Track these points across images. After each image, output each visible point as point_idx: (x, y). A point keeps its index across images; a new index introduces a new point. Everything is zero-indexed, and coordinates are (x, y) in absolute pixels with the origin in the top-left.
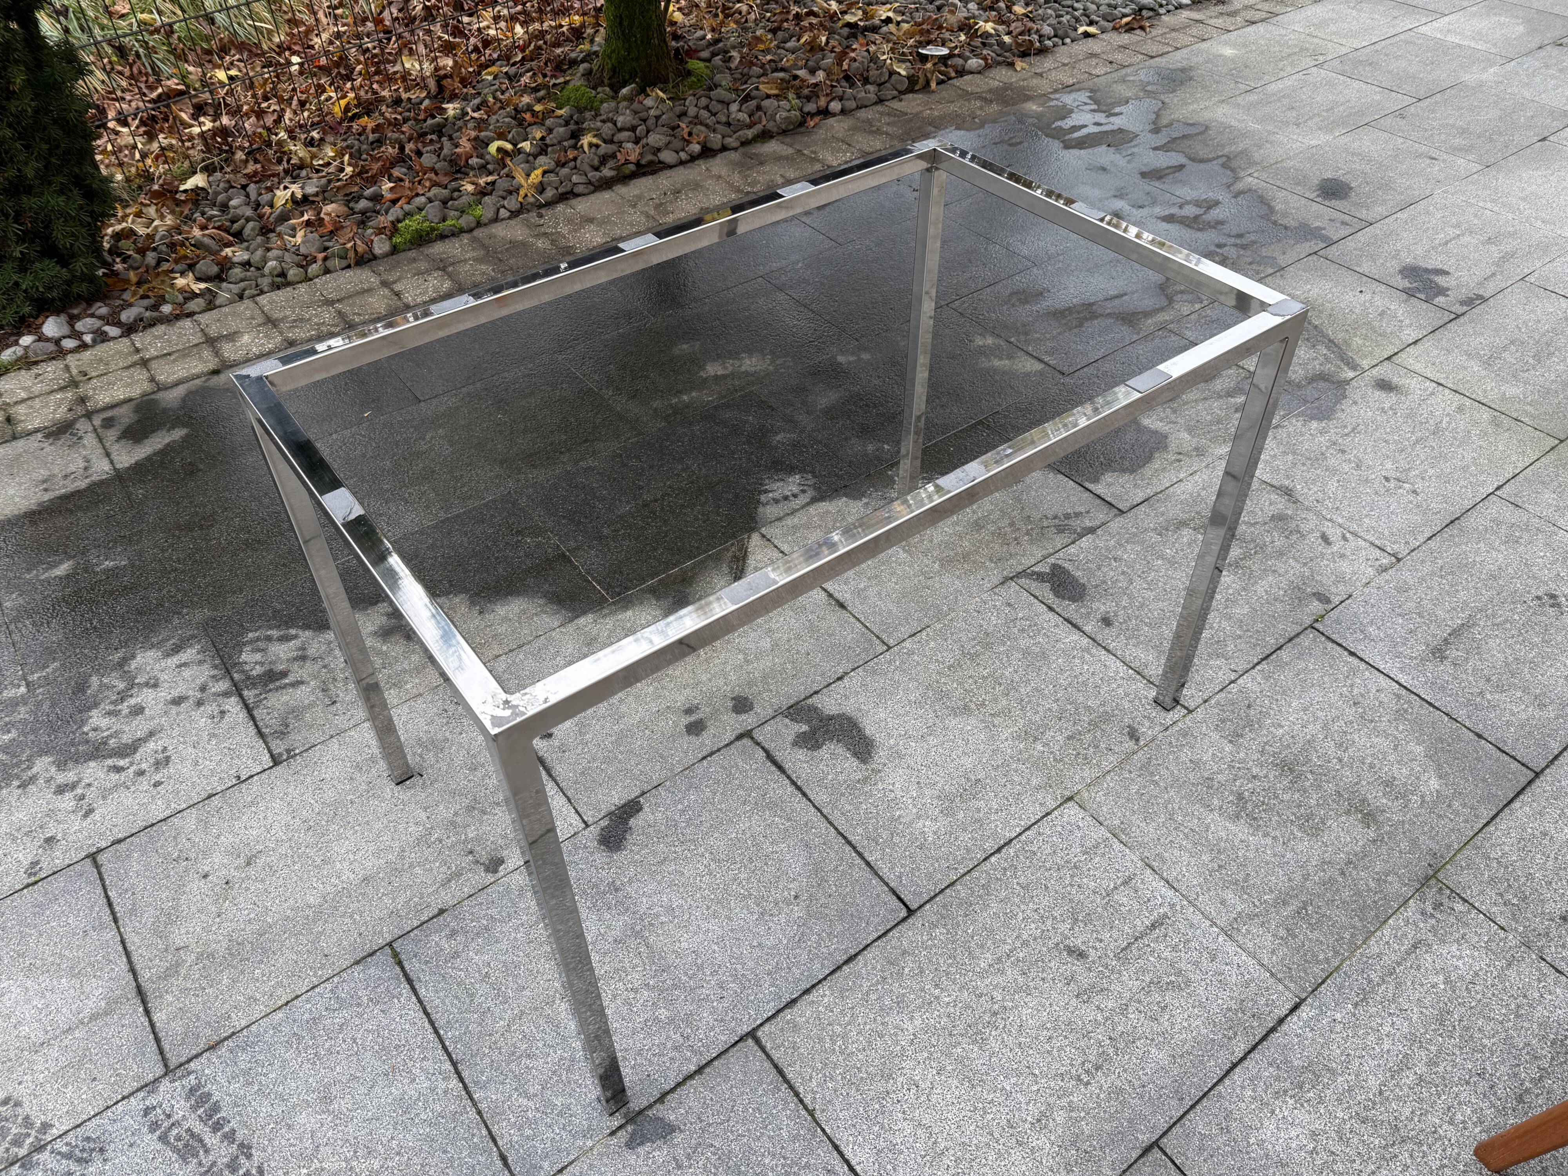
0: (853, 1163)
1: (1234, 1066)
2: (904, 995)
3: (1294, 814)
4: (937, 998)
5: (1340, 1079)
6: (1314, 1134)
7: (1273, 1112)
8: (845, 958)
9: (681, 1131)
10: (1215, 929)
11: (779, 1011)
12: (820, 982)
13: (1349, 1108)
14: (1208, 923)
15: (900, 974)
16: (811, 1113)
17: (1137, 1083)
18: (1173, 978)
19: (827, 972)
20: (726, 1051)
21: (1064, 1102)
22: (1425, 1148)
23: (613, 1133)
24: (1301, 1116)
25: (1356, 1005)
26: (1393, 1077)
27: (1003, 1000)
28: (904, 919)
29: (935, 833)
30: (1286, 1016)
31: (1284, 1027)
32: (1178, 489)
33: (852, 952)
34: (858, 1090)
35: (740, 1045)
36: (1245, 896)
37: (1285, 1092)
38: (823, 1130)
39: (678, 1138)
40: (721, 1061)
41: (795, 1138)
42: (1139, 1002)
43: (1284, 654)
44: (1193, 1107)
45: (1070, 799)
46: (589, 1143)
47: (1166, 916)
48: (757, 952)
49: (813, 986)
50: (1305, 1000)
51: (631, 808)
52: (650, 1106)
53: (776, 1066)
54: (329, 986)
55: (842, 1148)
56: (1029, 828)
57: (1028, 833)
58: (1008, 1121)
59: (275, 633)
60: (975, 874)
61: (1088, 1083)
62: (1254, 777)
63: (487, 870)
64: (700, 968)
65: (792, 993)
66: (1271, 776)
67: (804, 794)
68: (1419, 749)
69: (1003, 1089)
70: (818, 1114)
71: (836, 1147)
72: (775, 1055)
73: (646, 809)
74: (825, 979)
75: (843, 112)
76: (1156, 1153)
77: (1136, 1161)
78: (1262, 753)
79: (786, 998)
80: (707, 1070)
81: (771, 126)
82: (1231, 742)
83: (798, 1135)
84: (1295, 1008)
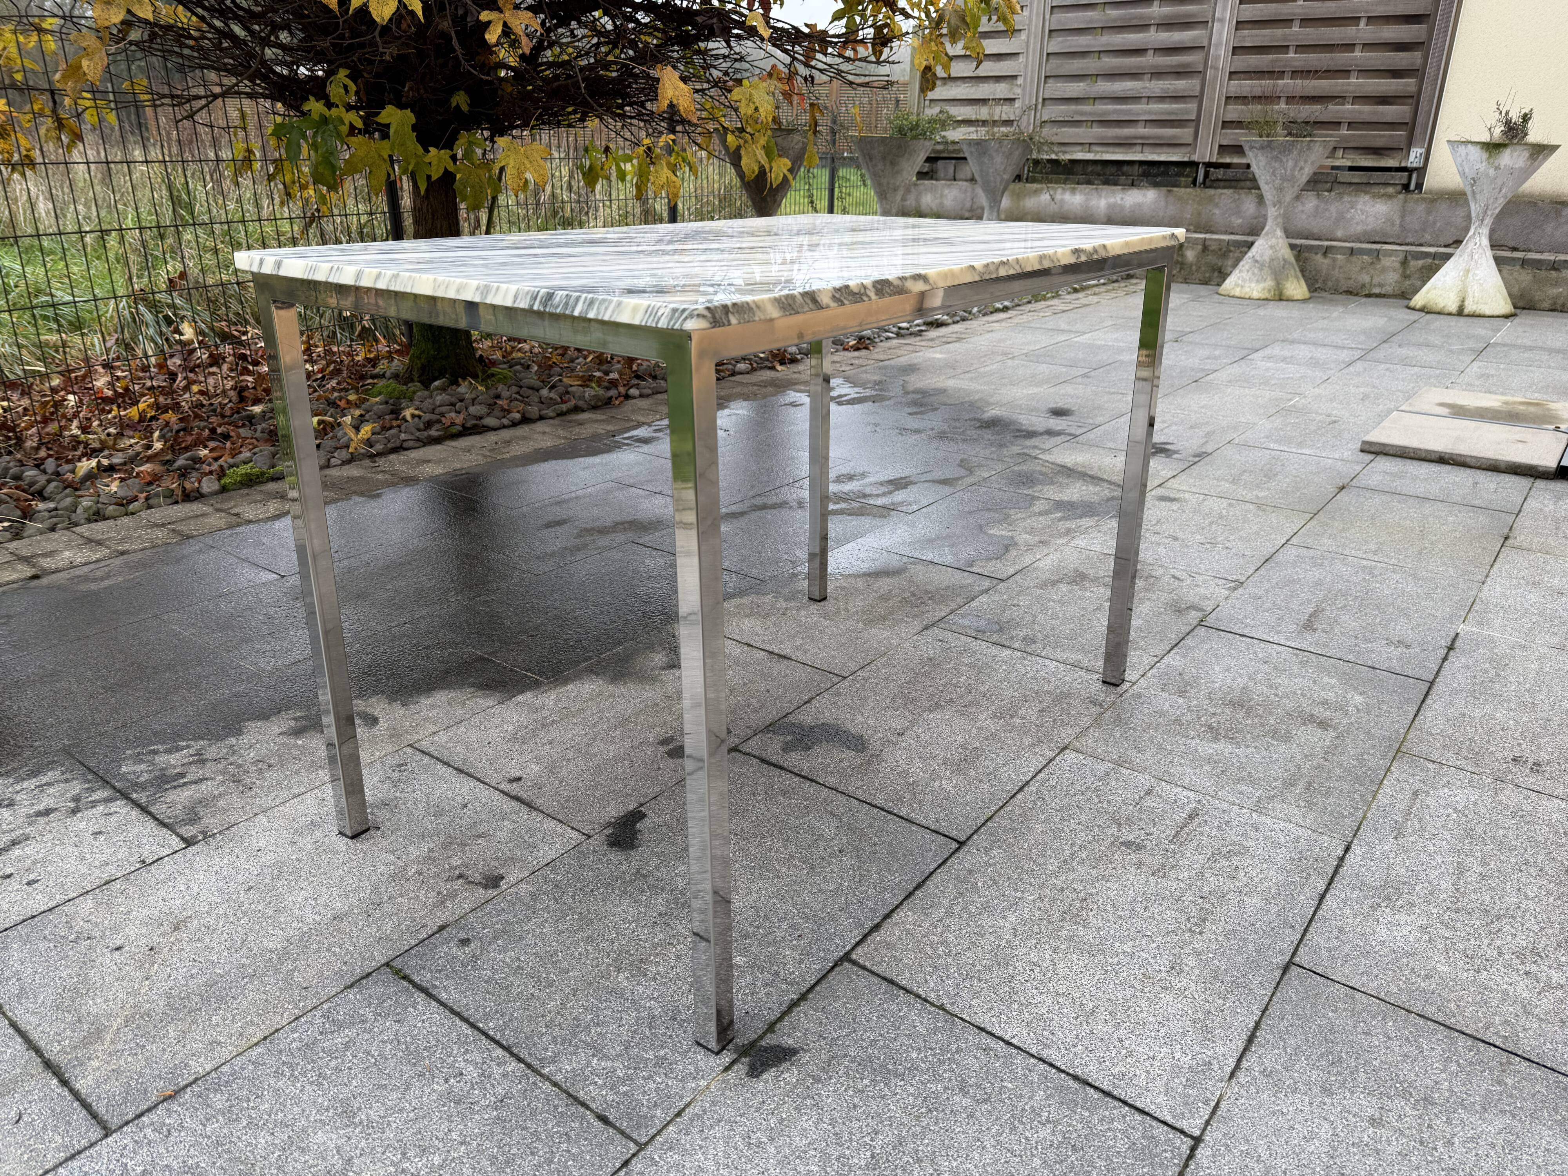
0: (1007, 1038)
1: (1322, 897)
2: (987, 902)
3: (1261, 731)
4: (1021, 898)
5: (1417, 888)
6: (1423, 929)
7: (1378, 921)
8: (913, 885)
9: (806, 1051)
10: (1245, 810)
11: (865, 936)
12: (897, 907)
13: (1438, 905)
14: (1236, 807)
15: (975, 888)
16: (942, 1007)
17: (1246, 924)
18: (1230, 847)
19: (901, 899)
20: (824, 976)
21: (1188, 949)
22: (1519, 919)
23: (727, 1069)
24: (1402, 917)
25: (1396, 838)
26: (1459, 878)
27: (1085, 888)
28: (958, 849)
29: (955, 787)
30: (1344, 855)
31: (1347, 863)
32: (1041, 564)
33: (919, 880)
34: (980, 981)
35: (836, 970)
36: (1257, 786)
37: (1379, 905)
38: (961, 1019)
39: (805, 1058)
40: (824, 984)
41: (936, 1030)
42: (1211, 868)
43: (1188, 641)
44: (1306, 930)
45: (1065, 748)
46: (703, 1083)
47: (1197, 809)
48: (821, 897)
49: (892, 911)
50: (1352, 842)
51: (636, 816)
52: (761, 1038)
53: (884, 979)
54: (318, 1013)
55: (989, 1028)
56: (1040, 771)
57: (1041, 775)
58: (1143, 974)
59: (160, 747)
60: (1009, 808)
61: (1201, 933)
62: (1214, 714)
63: (486, 887)
64: (766, 918)
65: (873, 920)
66: (1228, 712)
67: (812, 781)
68: (1333, 681)
69: (1124, 952)
70: (948, 1007)
71: (982, 1029)
72: (880, 970)
73: (650, 813)
74: (901, 903)
75: (641, 396)
76: (1294, 971)
77: (1281, 979)
78: (1211, 699)
79: (869, 924)
80: (810, 996)
81: (581, 403)
82: (1180, 696)
83: (936, 1027)
84: (1347, 849)
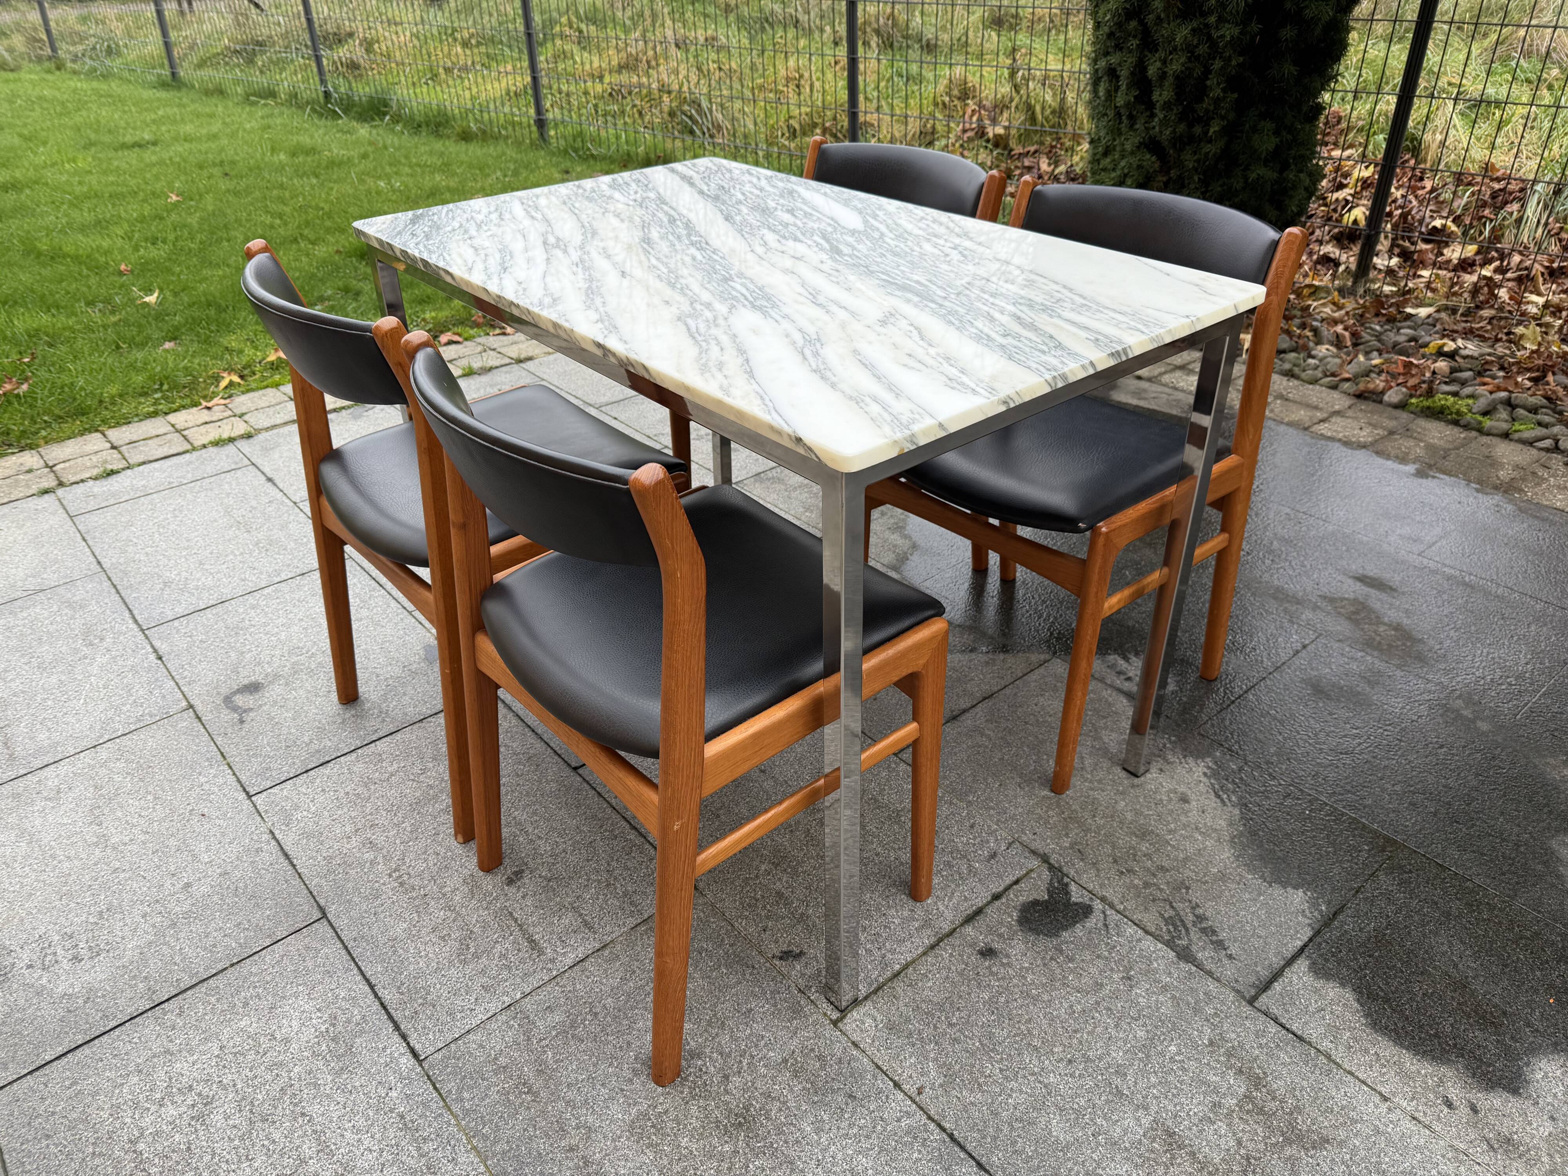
1: (372, 987)
3: (666, 1112)
5: (330, 1078)
6: (287, 1041)
7: (319, 1010)
8: (538, 732)
10: (518, 996)
12: (520, 720)
13: (300, 1079)
14: (528, 991)
15: (517, 763)
16: (419, 720)
17: (380, 910)
18: (472, 950)
19: (528, 723)
21: (380, 859)
22: (236, 1142)
24: (309, 1034)
25: (402, 1117)
26: (315, 1132)
28: (569, 765)
30: (408, 1044)
31: (396, 1038)
32: (1356, 1090)
33: (543, 736)
34: (429, 742)
36: (554, 1033)
37: (334, 1025)
38: (405, 727)
39: (423, 664)
41: (404, 713)
42: (454, 921)
44: (346, 948)
47: (541, 952)
49: (518, 717)
50: (421, 1065)
55: (389, 736)
58: (377, 824)
60: (608, 810)
61: (390, 876)
62: (726, 1077)
66: (727, 1098)
69: (404, 823)
76: (317, 915)
77: (316, 901)
78: (768, 1095)
82: (785, 1061)
84: (415, 1054)
